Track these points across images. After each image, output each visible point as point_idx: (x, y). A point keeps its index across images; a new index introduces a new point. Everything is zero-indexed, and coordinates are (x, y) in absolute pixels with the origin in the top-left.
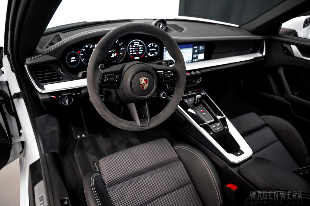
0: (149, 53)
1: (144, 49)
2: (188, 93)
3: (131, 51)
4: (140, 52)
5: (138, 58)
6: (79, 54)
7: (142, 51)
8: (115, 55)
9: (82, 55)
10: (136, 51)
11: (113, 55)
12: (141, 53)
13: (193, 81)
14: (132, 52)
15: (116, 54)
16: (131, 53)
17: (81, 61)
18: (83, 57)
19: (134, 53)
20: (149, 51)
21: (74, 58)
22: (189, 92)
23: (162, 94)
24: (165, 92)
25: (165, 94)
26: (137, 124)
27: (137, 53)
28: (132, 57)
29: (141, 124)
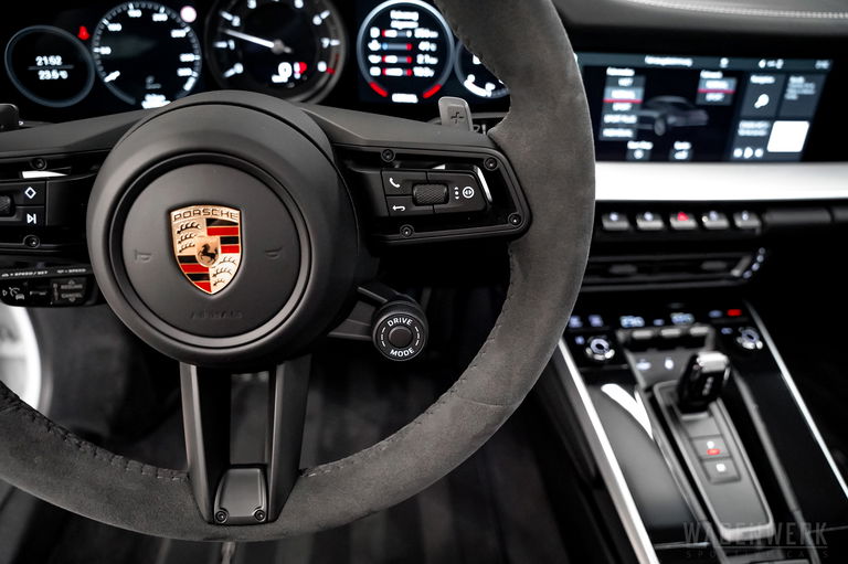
0: (471, 78)
1: (441, 52)
2: (669, 323)
3: (374, 59)
4: (424, 65)
5: (412, 99)
6: (89, 47)
7: (434, 61)
8: (293, 72)
9: (106, 50)
10: (404, 60)
11: (284, 72)
12: (428, 73)
13: (707, 266)
14: (383, 65)
15: (297, 67)
16: (375, 71)
17: (99, 80)
18: (109, 63)
19: (390, 72)
20: (468, 68)
21: (56, 60)
22: (677, 318)
23: (389, 329)
24: (409, 317)
25: (411, 328)
26: (190, 503)
27: (406, 73)
28: (382, 92)
29: (216, 510)
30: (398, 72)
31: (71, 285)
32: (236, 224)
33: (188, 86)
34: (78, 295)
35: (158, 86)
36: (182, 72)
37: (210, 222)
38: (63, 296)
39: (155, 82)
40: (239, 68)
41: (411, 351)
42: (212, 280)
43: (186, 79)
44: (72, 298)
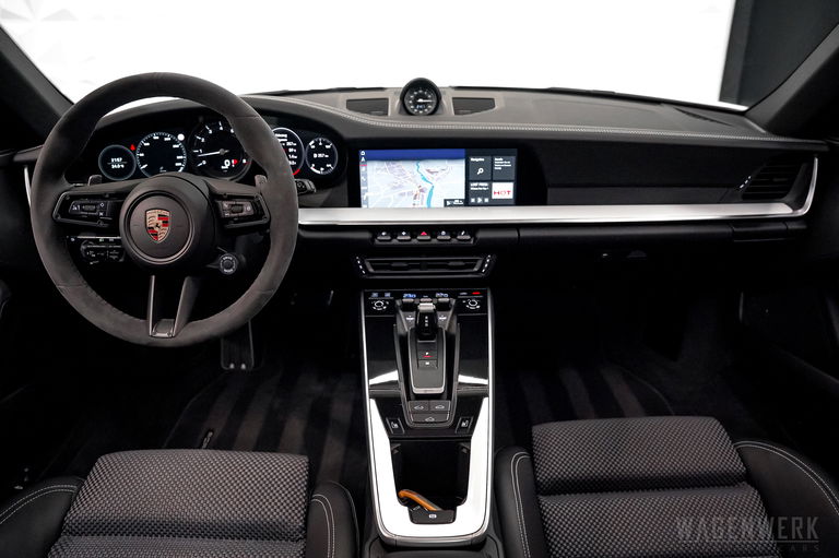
0: (314, 165)
1: (299, 153)
4: (291, 160)
6: (134, 153)
7: (296, 157)
8: (231, 164)
9: (142, 155)
11: (227, 164)
12: (294, 163)
13: (452, 264)
15: (232, 161)
17: (138, 168)
18: (143, 161)
20: (312, 161)
21: (120, 159)
23: (224, 261)
24: (231, 257)
25: (231, 260)
26: (146, 330)
29: (154, 331)
31: (114, 252)
32: (168, 216)
34: (117, 257)
36: (177, 164)
37: (159, 215)
38: (110, 256)
39: (164, 169)
40: (205, 163)
41: (232, 270)
42: (159, 236)
43: (179, 167)
44: (114, 257)
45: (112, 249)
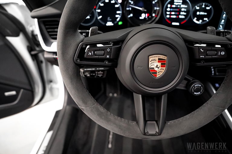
0: (196, 18)
1: (188, 11)
3: (168, 13)
4: (182, 15)
5: (178, 24)
6: (95, 10)
7: (185, 14)
8: (145, 16)
9: (99, 11)
10: (177, 13)
11: (143, 16)
12: (183, 17)
14: (170, 15)
15: (147, 15)
16: (168, 16)
17: (97, 18)
18: (99, 14)
19: (172, 17)
20: (195, 15)
23: (195, 87)
24: (200, 84)
25: (200, 87)
26: (139, 130)
27: (177, 17)
28: (169, 22)
29: (146, 131)
30: (174, 17)
31: (100, 72)
32: (165, 60)
33: (118, 20)
34: (102, 75)
35: (110, 20)
36: (117, 16)
37: (159, 59)
38: (98, 75)
39: (110, 19)
40: (131, 15)
41: (199, 93)
42: (158, 74)
43: (117, 18)
44: (100, 76)
45: (99, 71)
